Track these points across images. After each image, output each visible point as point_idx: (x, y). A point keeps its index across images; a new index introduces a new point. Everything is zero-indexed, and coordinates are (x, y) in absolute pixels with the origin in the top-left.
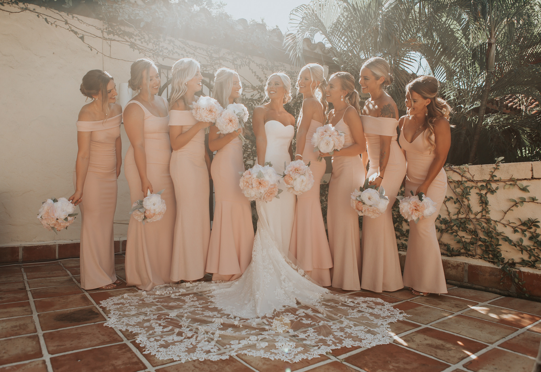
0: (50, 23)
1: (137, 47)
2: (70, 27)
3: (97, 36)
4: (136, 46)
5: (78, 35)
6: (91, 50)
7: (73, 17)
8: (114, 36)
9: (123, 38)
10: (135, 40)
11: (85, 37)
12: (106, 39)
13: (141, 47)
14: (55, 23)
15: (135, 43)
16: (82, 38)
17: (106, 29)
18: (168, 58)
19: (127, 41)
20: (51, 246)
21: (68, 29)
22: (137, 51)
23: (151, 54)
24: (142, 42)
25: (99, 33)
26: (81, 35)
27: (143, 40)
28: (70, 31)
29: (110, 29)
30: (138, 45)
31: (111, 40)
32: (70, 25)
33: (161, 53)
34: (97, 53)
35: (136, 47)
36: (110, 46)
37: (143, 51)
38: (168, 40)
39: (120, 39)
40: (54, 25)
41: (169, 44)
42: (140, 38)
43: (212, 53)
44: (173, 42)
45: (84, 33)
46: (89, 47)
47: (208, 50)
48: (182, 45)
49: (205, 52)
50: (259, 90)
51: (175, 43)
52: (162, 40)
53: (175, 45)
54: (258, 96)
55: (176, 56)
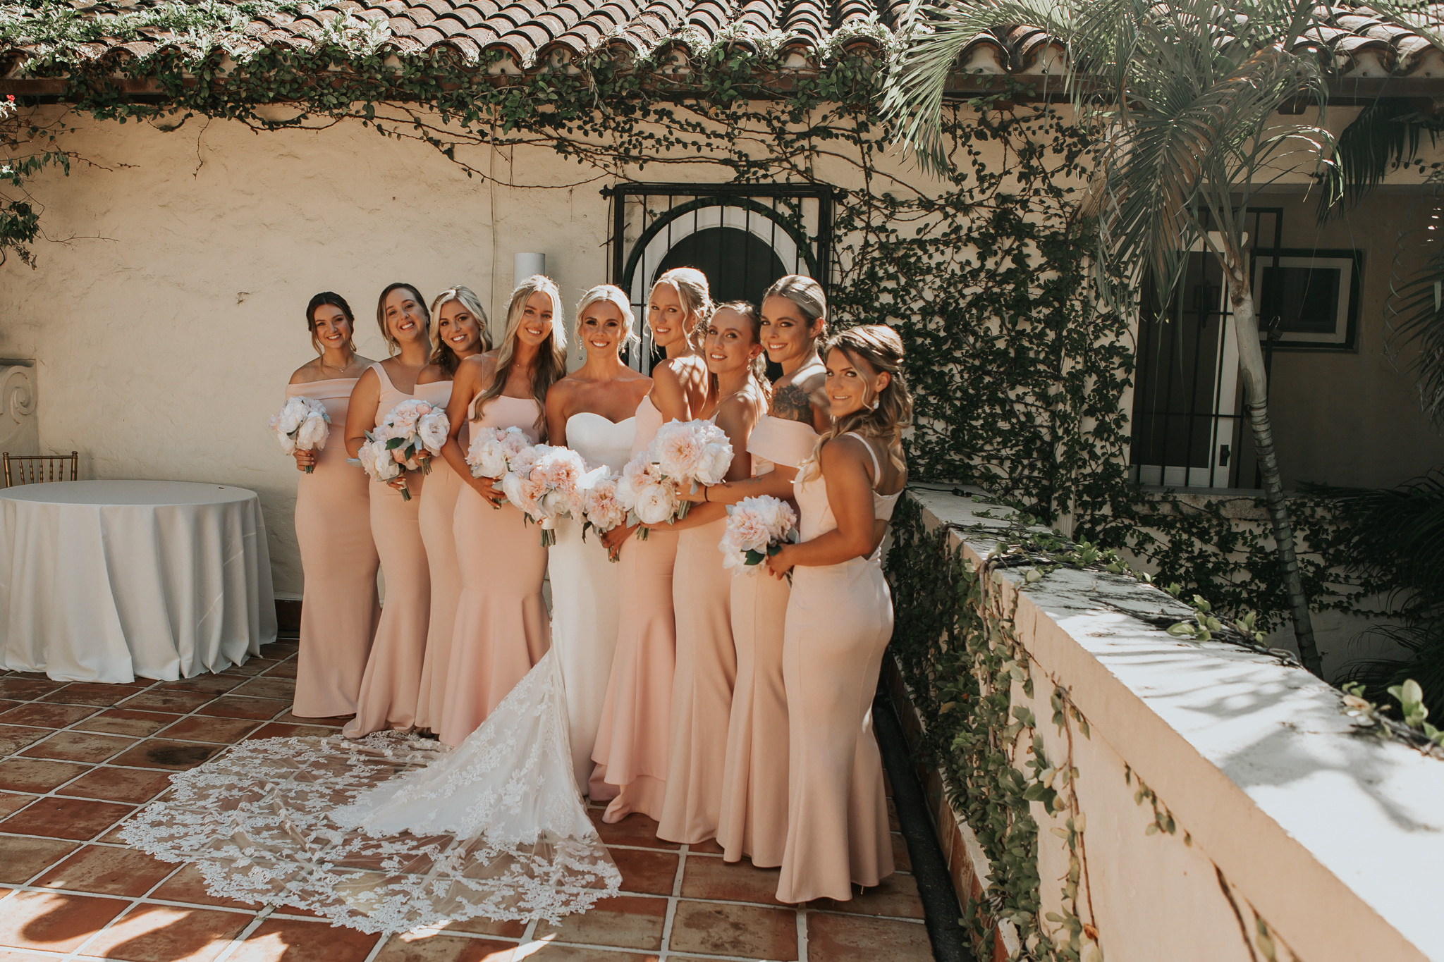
0: (387, 133)
1: (574, 146)
2: (425, 133)
4: (571, 145)
5: (440, 147)
6: (470, 175)
7: (431, 108)
8: (519, 131)
9: (541, 133)
10: (570, 130)
11: (457, 149)
12: (502, 143)
13: (583, 147)
14: (396, 131)
15: (570, 137)
16: (450, 153)
17: (502, 119)
18: (654, 159)
19: (550, 138)
21: (421, 138)
22: (573, 158)
23: (610, 159)
24: (586, 133)
26: (447, 147)
27: (588, 127)
28: (424, 141)
29: (511, 116)
30: (575, 143)
31: (512, 142)
32: (425, 128)
33: (634, 152)
34: (482, 181)
35: (571, 149)
36: (511, 159)
37: (589, 154)
38: (656, 112)
39: (534, 136)
40: (394, 136)
41: (656, 121)
42: (581, 123)
43: (784, 123)
44: (669, 114)
45: (455, 140)
46: (465, 170)
47: (773, 115)
48: (694, 118)
49: (763, 123)
50: (948, 209)
51: (674, 116)
52: (638, 114)
53: (673, 121)
54: (944, 227)
55: (677, 151)
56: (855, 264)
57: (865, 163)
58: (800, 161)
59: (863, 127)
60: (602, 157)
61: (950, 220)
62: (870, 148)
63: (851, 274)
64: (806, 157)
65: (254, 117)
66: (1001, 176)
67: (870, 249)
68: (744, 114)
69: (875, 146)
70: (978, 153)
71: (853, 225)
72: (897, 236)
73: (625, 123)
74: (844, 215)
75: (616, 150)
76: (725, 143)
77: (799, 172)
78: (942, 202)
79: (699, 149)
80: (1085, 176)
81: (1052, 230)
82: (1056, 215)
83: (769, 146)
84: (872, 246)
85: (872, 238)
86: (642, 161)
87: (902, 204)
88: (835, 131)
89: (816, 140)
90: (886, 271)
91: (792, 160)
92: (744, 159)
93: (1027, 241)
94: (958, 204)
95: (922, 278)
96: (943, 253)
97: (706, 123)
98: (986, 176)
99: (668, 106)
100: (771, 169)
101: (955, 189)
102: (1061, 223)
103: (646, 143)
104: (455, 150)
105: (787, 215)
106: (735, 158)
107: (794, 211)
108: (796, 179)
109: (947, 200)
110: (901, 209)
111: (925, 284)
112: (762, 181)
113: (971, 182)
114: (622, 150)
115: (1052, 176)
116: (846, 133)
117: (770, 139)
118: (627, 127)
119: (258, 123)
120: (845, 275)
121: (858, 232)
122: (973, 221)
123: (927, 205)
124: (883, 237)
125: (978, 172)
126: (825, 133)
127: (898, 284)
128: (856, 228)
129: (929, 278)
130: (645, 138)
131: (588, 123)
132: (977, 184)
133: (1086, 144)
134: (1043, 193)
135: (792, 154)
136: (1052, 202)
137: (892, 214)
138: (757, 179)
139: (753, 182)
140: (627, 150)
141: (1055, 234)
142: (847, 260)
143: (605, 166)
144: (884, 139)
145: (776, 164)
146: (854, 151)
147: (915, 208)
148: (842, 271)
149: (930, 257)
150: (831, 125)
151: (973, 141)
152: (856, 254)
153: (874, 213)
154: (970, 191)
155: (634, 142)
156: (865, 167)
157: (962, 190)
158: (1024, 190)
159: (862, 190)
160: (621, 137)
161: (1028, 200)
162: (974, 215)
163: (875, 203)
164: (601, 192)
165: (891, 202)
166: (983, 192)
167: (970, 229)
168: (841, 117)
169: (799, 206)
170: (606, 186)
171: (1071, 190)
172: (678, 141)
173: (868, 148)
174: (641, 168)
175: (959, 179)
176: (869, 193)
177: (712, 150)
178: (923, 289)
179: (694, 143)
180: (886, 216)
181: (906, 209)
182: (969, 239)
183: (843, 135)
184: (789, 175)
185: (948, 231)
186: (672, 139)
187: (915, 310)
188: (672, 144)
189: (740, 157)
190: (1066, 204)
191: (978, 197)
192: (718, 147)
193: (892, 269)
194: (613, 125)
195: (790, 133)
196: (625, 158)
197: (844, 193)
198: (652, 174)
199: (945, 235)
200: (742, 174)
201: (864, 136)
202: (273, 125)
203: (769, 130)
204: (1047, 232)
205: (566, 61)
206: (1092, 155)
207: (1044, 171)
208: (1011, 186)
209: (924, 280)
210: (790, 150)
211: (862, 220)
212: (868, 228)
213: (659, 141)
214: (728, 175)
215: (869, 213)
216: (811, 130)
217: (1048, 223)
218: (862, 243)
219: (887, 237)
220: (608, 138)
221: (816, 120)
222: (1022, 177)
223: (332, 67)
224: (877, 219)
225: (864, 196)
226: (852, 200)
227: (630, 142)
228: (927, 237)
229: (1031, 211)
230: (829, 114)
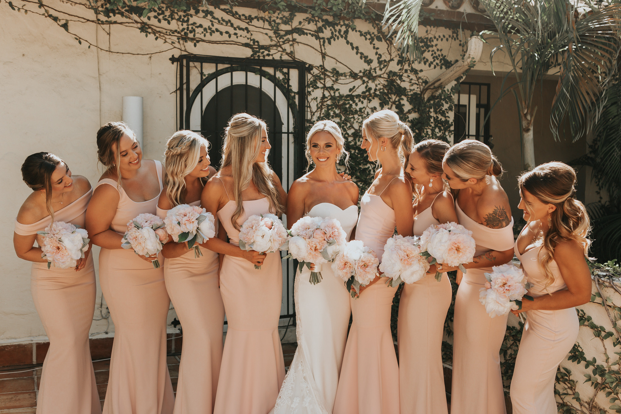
0: (16, 9)
1: (152, 29)
2: (46, 11)
3: (88, 20)
4: (150, 28)
5: (58, 22)
6: (80, 43)
8: (115, 16)
9: (129, 18)
10: (149, 18)
11: (70, 24)
12: (103, 23)
13: (158, 29)
14: (24, 8)
15: (149, 22)
16: (65, 26)
17: (102, 7)
18: (203, 41)
19: (137, 22)
20: (25, 345)
21: (43, 15)
22: (152, 37)
23: (175, 39)
24: (159, 21)
25: (91, 15)
26: (63, 22)
27: (161, 17)
28: (46, 17)
29: (108, 5)
30: (152, 27)
31: (110, 23)
32: (46, 8)
33: (191, 35)
34: (89, 47)
35: (150, 30)
36: (109, 34)
37: (162, 34)
38: (203, 11)
39: (124, 20)
40: (23, 11)
41: (204, 17)
42: (156, 14)
43: (279, 24)
44: (211, 13)
45: (69, 18)
46: (77, 39)
47: (272, 19)
48: (227, 17)
49: (266, 23)
50: (364, 78)
51: (214, 15)
52: (192, 12)
53: (214, 18)
54: (362, 89)
55: (216, 37)
56: (318, 108)
57: (321, 50)
58: (287, 47)
59: (320, 30)
60: (170, 37)
61: (365, 85)
62: (324, 42)
63: (316, 114)
64: (291, 45)
66: (389, 61)
67: (326, 100)
68: (256, 17)
69: (327, 41)
70: (378, 49)
71: (316, 86)
72: (339, 93)
73: (184, 16)
74: (312, 80)
75: (179, 33)
76: (244, 33)
77: (287, 54)
78: (361, 74)
79: (230, 36)
80: (427, 64)
81: (414, 91)
82: (415, 83)
83: (270, 37)
84: (327, 98)
85: (327, 94)
86: (196, 41)
87: (342, 75)
88: (306, 31)
89: (295, 36)
90: (334, 113)
91: (283, 46)
92: (256, 44)
93: (403, 97)
94: (369, 75)
95: (352, 116)
96: (362, 103)
97: (233, 20)
98: (382, 61)
99: (211, 8)
100: (271, 51)
101: (367, 67)
102: (418, 88)
103: (198, 30)
104: (69, 24)
105: (281, 78)
106: (252, 43)
107: (285, 76)
108: (285, 57)
109: (364, 73)
110: (341, 78)
111: (354, 119)
112: (267, 58)
113: (375, 64)
114: (183, 33)
115: (413, 62)
116: (312, 33)
117: (271, 33)
118: (186, 19)
120: (313, 114)
121: (320, 89)
122: (376, 86)
123: (354, 76)
124: (332, 92)
125: (378, 59)
126: (300, 31)
127: (341, 119)
128: (318, 88)
129: (356, 116)
130: (197, 27)
131: (161, 14)
132: (378, 65)
133: (428, 47)
134: (409, 72)
135: (284, 43)
136: (413, 76)
137: (337, 80)
138: (264, 56)
139: (261, 58)
140: (186, 34)
141: (415, 94)
142: (314, 106)
143: (173, 43)
144: (331, 38)
145: (275, 48)
146: (316, 43)
147: (348, 77)
148: (311, 112)
149: (356, 105)
150: (304, 27)
151: (375, 42)
152: (318, 102)
153: (328, 79)
154: (375, 69)
155: (190, 29)
156: (322, 53)
157: (371, 68)
158: (400, 70)
159: (321, 66)
160: (182, 25)
161: (402, 75)
162: (377, 82)
163: (328, 73)
164: (170, 59)
165: (336, 73)
166: (381, 69)
167: (376, 90)
168: (309, 23)
169: (288, 73)
170: (173, 56)
171: (421, 71)
172: (217, 30)
173: (323, 42)
174: (195, 45)
175: (369, 62)
176: (324, 68)
177: (237, 37)
178: (353, 123)
179: (227, 32)
180: (333, 81)
181: (343, 78)
182: (376, 95)
183: (310, 34)
184: (282, 55)
185: (365, 90)
186: (214, 29)
187: (350, 134)
188: (213, 32)
189: (254, 42)
190: (420, 78)
191: (379, 72)
192: (241, 36)
193: (337, 111)
194: (177, 17)
195: (282, 30)
196: (185, 38)
197: (311, 67)
198: (201, 49)
199: (363, 93)
200: (255, 52)
201: (321, 35)
203: (270, 28)
204: (412, 93)
206: (431, 53)
207: (409, 60)
208: (394, 67)
209: (354, 118)
210: (282, 40)
211: (321, 83)
212: (325, 88)
213: (205, 29)
214: (247, 53)
215: (325, 79)
216: (293, 29)
217: (412, 88)
218: (321, 96)
219: (334, 93)
220: (174, 25)
221: (295, 24)
222: (399, 62)
224: (329, 83)
225: (322, 69)
226: (315, 71)
227: (188, 28)
228: (354, 94)
229: (404, 81)
230: (302, 21)
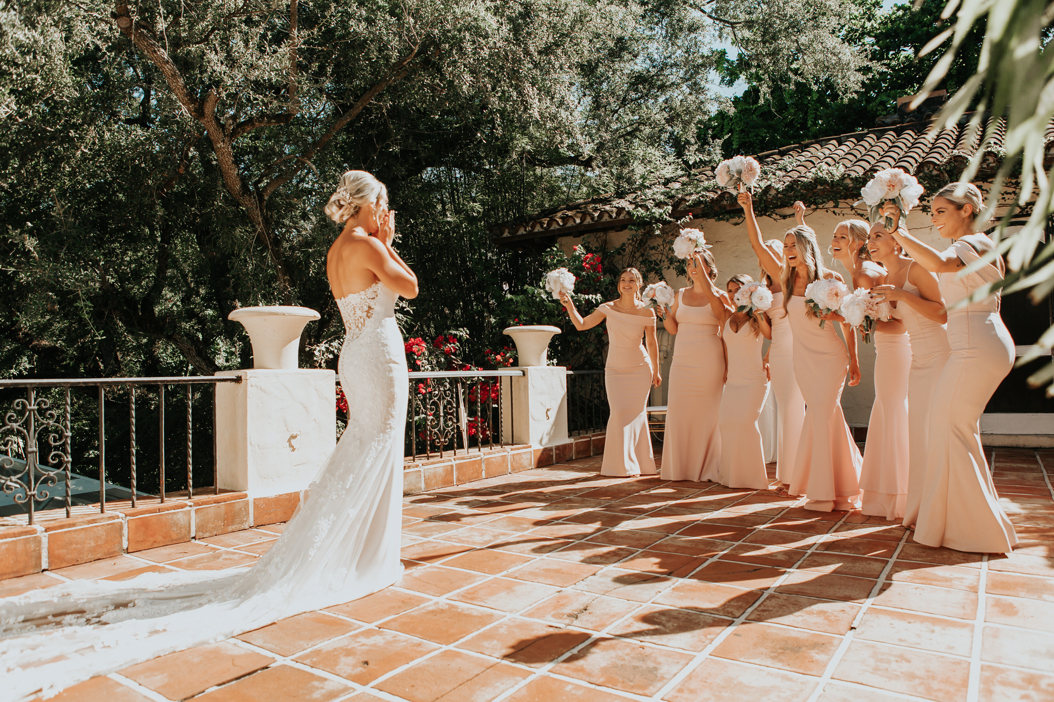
65: (776, 214)
119: (778, 217)
202: (784, 217)
205: (931, 169)
223: (819, 187)
